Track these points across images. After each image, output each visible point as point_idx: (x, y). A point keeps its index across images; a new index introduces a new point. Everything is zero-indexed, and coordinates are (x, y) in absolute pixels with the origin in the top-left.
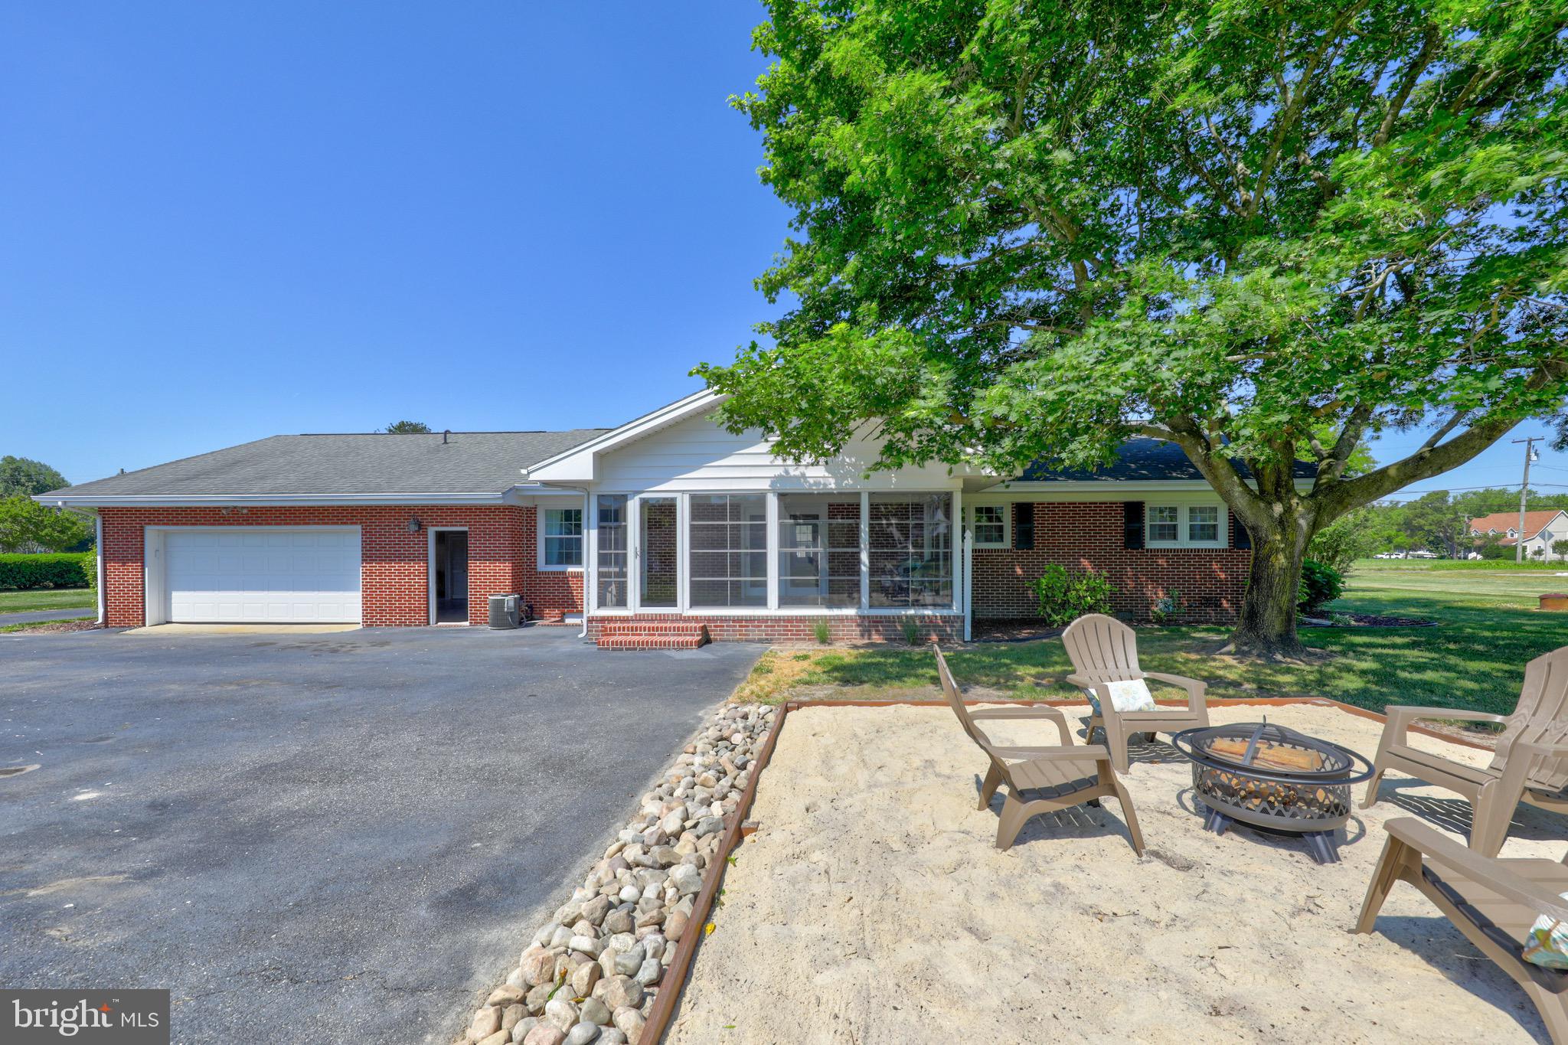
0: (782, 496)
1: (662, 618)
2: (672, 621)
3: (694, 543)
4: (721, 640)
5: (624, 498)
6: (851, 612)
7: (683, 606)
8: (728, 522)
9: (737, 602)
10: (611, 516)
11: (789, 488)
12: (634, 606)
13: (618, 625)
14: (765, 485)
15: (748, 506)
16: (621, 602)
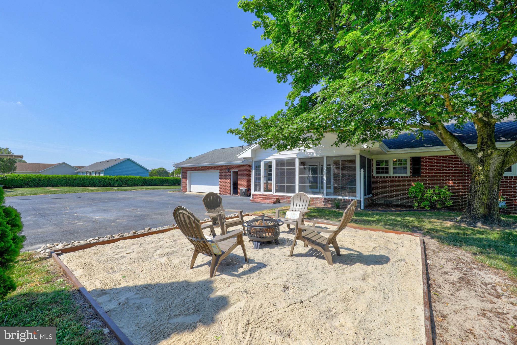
0: (300, 159)
1: (268, 195)
2: (271, 196)
3: (277, 174)
4: (283, 203)
5: (260, 161)
6: (320, 196)
7: (274, 193)
8: (285, 168)
9: (288, 192)
10: (258, 168)
11: (302, 156)
12: (262, 192)
13: (258, 196)
14: (295, 156)
15: (291, 163)
16: (260, 191)
